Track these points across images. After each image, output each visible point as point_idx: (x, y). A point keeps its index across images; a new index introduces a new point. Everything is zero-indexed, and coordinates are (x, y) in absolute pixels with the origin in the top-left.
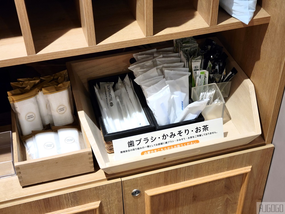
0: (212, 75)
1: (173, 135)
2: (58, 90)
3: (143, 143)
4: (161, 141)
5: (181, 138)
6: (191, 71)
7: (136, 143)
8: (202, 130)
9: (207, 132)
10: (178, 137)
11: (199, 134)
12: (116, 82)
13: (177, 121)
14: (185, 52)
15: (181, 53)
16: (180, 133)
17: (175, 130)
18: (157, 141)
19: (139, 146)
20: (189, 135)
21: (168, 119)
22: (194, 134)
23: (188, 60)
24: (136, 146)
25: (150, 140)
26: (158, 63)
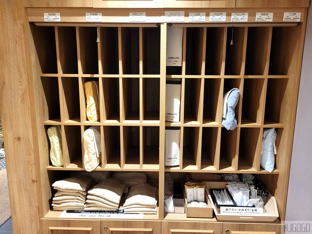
0: (258, 193)
1: (243, 210)
2: (201, 187)
3: (231, 210)
4: (238, 211)
5: (246, 212)
6: (250, 190)
7: (229, 210)
8: (254, 211)
9: (256, 212)
10: (245, 211)
11: (253, 212)
12: (221, 191)
13: (245, 205)
14: (248, 183)
15: (246, 183)
16: (246, 210)
17: (244, 208)
18: (237, 211)
19: (230, 211)
20: (249, 212)
21: (241, 204)
22: (251, 211)
23: (249, 186)
24: (229, 211)
25: (234, 210)
26: (237, 186)
